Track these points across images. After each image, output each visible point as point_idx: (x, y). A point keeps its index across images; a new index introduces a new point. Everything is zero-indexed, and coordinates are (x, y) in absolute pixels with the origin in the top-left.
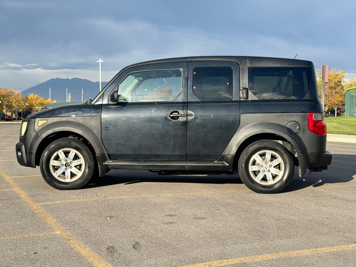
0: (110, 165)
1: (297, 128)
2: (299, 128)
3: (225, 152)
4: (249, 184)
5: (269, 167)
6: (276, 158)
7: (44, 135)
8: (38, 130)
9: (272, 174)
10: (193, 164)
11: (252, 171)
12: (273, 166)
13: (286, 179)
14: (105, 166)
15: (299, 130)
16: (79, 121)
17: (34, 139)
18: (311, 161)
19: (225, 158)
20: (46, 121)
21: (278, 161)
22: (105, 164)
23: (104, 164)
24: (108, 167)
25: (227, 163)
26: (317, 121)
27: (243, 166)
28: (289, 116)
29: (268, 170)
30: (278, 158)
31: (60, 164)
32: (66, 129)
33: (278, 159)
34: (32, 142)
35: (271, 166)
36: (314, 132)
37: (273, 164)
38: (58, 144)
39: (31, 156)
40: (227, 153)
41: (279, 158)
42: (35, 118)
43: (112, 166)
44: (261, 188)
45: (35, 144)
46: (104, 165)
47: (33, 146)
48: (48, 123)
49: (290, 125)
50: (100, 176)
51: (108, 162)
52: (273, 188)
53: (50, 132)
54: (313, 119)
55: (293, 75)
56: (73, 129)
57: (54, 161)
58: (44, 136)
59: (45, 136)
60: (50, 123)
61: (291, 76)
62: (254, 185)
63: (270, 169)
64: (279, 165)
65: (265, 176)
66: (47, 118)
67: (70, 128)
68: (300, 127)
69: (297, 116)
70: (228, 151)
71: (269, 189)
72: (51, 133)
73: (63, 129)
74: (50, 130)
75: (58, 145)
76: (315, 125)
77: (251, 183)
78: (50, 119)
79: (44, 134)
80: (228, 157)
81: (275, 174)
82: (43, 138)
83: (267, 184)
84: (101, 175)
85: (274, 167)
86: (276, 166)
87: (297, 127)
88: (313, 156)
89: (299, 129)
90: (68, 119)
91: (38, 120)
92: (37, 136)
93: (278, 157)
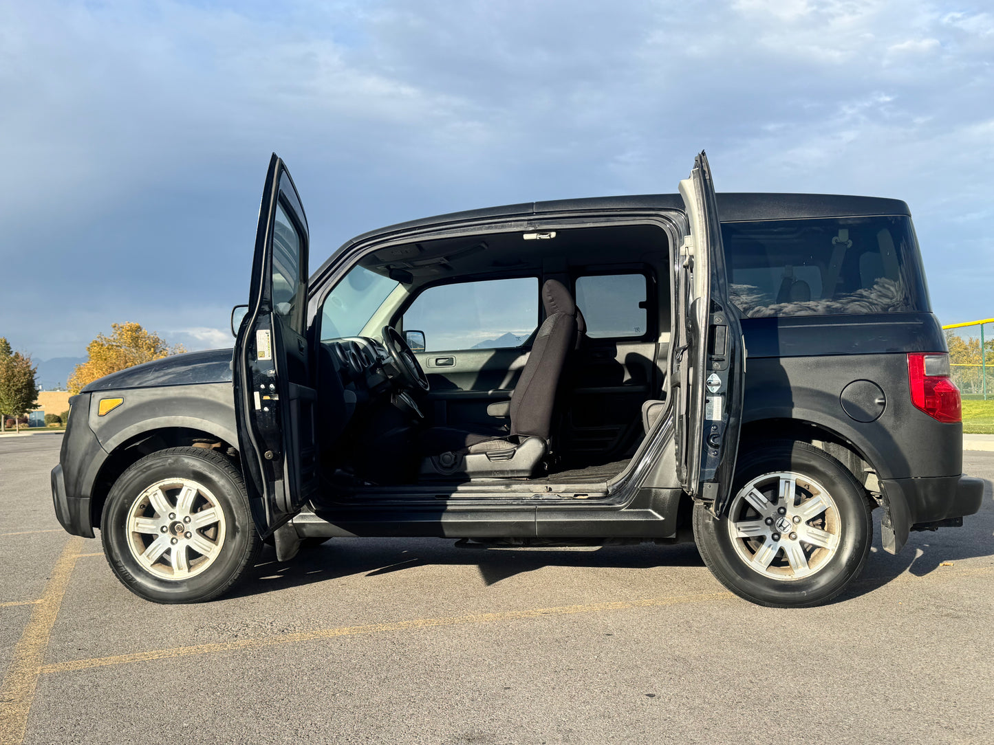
0: (308, 525)
1: (877, 401)
2: (884, 401)
3: (651, 480)
4: (733, 579)
5: (791, 523)
6: (810, 495)
7: (114, 440)
8: (97, 427)
9: (802, 543)
10: (556, 518)
11: (738, 538)
12: (805, 519)
13: (850, 560)
14: (293, 529)
15: (880, 408)
16: (215, 397)
17: (86, 454)
18: (924, 503)
19: (652, 498)
20: (120, 401)
21: (820, 503)
22: (292, 523)
23: (290, 521)
24: (303, 532)
25: (659, 513)
26: (935, 378)
27: (708, 523)
28: (848, 363)
29: (789, 532)
30: (818, 493)
31: (155, 527)
32: (178, 421)
33: (819, 496)
34: (82, 462)
35: (796, 519)
36: (928, 410)
37: (805, 513)
38: (144, 468)
39: (79, 502)
40: (659, 482)
41: (821, 494)
42: (91, 392)
43: (313, 528)
44: (773, 592)
45: (88, 467)
46: (290, 525)
47: (83, 475)
48: (128, 405)
49: (851, 393)
50: (280, 560)
51: (303, 517)
52: (810, 590)
53: (131, 431)
54: (925, 372)
55: (850, 242)
56: (198, 420)
57: (137, 518)
58: (112, 443)
59: (115, 446)
60: (132, 405)
61: (844, 244)
62: (749, 584)
63: (796, 528)
64: (822, 515)
65: (782, 551)
66: (123, 392)
67: (188, 418)
68: (884, 399)
69: (874, 363)
70: (661, 475)
71: (797, 593)
72: (132, 435)
73: (168, 421)
74: (132, 426)
75: (145, 470)
76: (929, 391)
77: (739, 578)
78: (132, 394)
79: (114, 437)
80: (662, 497)
81: (810, 544)
82: (110, 450)
83: (790, 577)
84: (283, 557)
85: (808, 522)
86: (814, 519)
87: (874, 399)
88: (930, 488)
89: (883, 404)
90: (183, 391)
91: (100, 397)
92: (96, 445)
93: (816, 490)
